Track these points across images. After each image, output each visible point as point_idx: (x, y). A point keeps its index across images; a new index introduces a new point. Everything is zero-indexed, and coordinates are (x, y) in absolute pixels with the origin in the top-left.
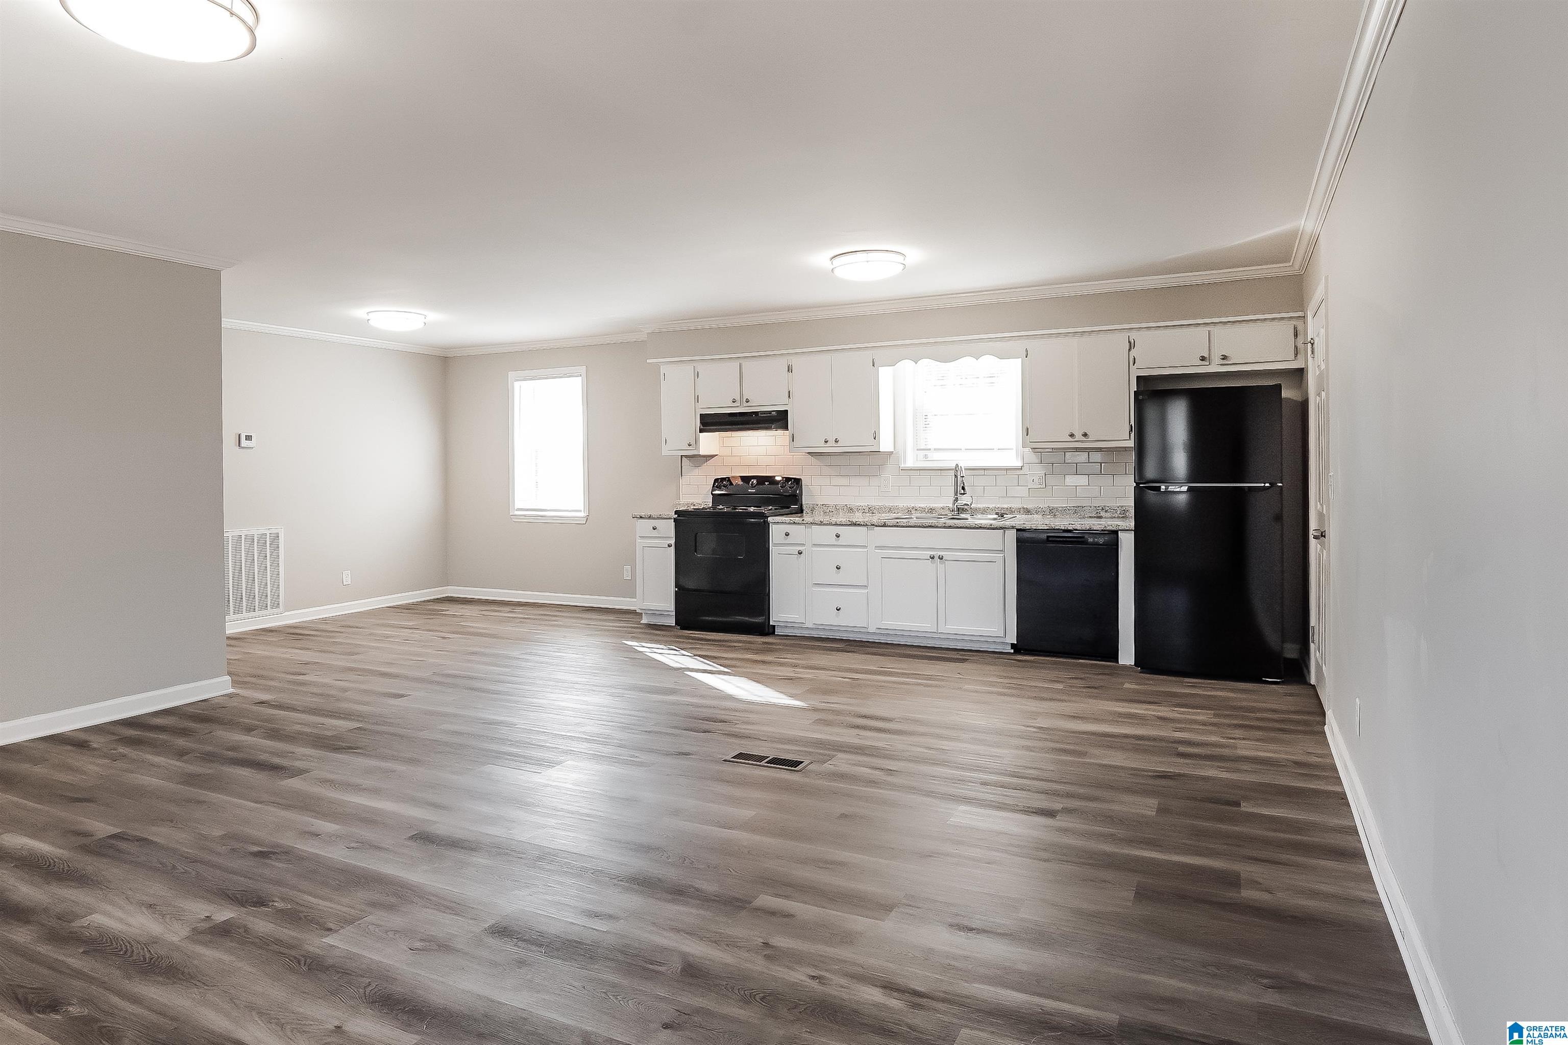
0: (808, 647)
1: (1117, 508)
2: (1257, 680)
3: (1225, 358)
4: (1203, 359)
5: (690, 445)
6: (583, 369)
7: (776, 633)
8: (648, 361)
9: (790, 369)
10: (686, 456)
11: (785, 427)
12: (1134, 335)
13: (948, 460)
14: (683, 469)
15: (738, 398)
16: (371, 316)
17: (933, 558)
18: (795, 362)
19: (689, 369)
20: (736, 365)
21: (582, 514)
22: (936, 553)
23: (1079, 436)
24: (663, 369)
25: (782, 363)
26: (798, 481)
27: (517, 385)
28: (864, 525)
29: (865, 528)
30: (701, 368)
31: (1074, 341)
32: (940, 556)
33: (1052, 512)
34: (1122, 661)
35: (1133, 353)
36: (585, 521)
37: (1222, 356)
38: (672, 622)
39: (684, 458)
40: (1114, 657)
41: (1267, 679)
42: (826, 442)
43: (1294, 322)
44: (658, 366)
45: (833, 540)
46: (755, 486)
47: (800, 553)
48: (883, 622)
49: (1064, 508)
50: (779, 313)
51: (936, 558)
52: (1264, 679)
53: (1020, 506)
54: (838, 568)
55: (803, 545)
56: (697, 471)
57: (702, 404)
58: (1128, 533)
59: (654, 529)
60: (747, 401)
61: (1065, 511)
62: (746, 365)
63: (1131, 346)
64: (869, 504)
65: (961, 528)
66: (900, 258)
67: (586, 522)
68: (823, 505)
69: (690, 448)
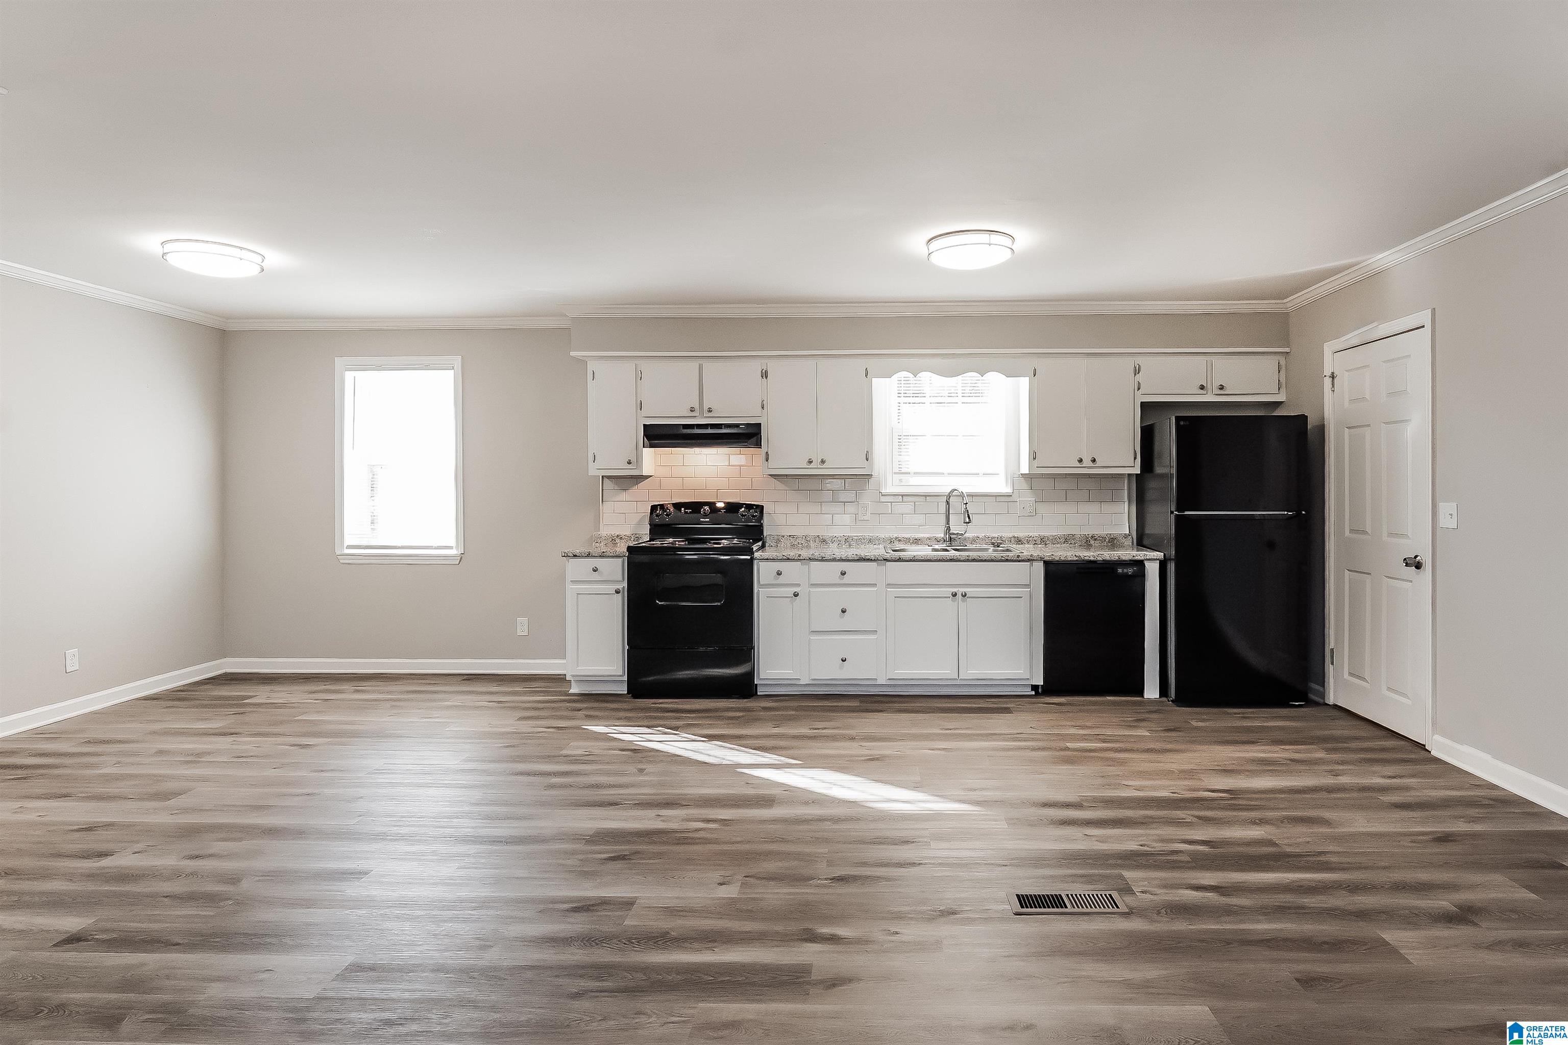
0: (814, 709)
1: (1106, 536)
2: (1284, 704)
3: (1222, 388)
4: (1202, 387)
5: (629, 463)
6: (457, 361)
7: (758, 694)
8: (573, 354)
9: (765, 375)
10: (609, 477)
11: (758, 444)
12: (1140, 360)
13: (943, 486)
14: (604, 492)
15: (697, 406)
16: (168, 247)
17: (954, 595)
18: (773, 367)
19: (628, 368)
20: (694, 365)
21: (453, 552)
22: (960, 590)
23: (1087, 462)
24: (591, 366)
25: (756, 367)
26: (760, 508)
27: (349, 376)
28: (874, 560)
29: (875, 564)
30: (645, 366)
31: (1084, 362)
32: (962, 593)
33: (1043, 541)
34: (1147, 695)
35: (1139, 377)
36: (458, 561)
37: (1219, 386)
38: (623, 689)
39: (605, 479)
40: (1140, 692)
41: (1294, 703)
42: (810, 462)
43: (1277, 358)
44: (583, 363)
45: (836, 579)
46: (708, 515)
47: (796, 595)
48: (896, 672)
49: (1055, 537)
50: (757, 306)
51: (959, 596)
52: (1291, 703)
53: (1011, 535)
54: (844, 611)
55: (798, 585)
56: (624, 496)
57: (645, 412)
58: (1153, 562)
59: (595, 571)
60: (710, 411)
61: (1055, 540)
62: (708, 366)
63: (1137, 371)
64: (845, 535)
65: (985, 561)
66: (1007, 241)
67: (460, 561)
68: (790, 536)
69: (630, 466)
